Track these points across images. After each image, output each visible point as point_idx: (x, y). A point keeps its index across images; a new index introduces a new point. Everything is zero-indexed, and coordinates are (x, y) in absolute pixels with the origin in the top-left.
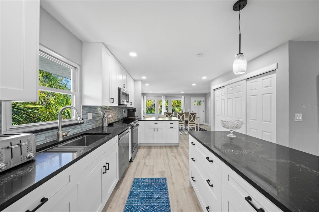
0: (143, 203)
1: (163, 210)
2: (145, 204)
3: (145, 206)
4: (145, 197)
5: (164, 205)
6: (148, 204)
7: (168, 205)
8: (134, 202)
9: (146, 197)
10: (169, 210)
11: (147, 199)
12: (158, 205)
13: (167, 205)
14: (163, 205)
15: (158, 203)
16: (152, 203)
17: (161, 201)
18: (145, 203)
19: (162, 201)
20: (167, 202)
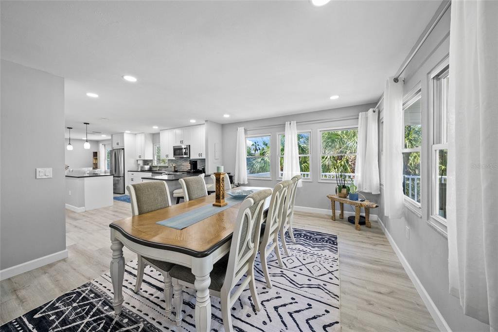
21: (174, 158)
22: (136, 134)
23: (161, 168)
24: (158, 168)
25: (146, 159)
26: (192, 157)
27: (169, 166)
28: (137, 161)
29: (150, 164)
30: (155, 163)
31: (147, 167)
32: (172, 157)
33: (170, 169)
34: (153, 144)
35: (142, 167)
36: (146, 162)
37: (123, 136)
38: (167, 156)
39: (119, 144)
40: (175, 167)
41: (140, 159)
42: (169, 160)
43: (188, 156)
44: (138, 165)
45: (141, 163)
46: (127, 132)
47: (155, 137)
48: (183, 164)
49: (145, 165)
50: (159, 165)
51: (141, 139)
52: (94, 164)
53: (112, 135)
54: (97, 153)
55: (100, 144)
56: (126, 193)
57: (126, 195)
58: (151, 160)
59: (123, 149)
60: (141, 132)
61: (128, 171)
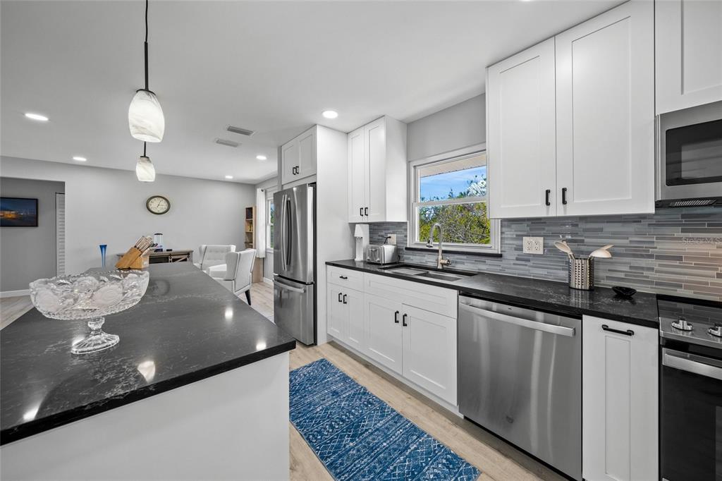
0: (375, 431)
1: (330, 443)
2: (370, 431)
3: (367, 430)
4: (385, 442)
5: (334, 453)
6: (365, 435)
7: (326, 460)
8: (390, 422)
9: (385, 444)
10: (318, 450)
11: (377, 443)
12: (345, 446)
13: (329, 457)
14: (337, 452)
15: (350, 450)
16: (361, 442)
17: (348, 458)
18: (371, 434)
19: (345, 458)
20: (331, 464)
22: (348, 133)
23: (452, 258)
25: (379, 220)
28: (353, 226)
29: (395, 241)
30: (416, 240)
31: (388, 250)
34: (409, 162)
35: (369, 251)
36: (378, 231)
37: (313, 135)
39: (300, 170)
41: (366, 219)
44: (355, 240)
45: (362, 232)
46: (330, 115)
49: (377, 242)
52: (247, 233)
53: (280, 149)
54: (251, 209)
55: (259, 190)
56: (319, 344)
57: (324, 364)
58: (400, 225)
59: (314, 184)
60: (378, 113)
61: (327, 263)
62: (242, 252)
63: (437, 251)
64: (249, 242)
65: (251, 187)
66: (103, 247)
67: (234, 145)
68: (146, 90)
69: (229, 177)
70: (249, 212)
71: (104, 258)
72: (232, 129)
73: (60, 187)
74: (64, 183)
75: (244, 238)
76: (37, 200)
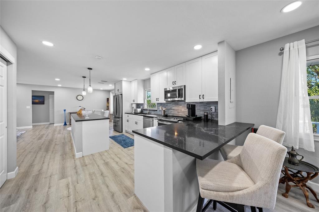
21: (165, 102)
22: (131, 81)
23: (150, 111)
24: (148, 111)
25: (138, 103)
26: (188, 100)
27: (158, 110)
28: (132, 104)
29: (141, 108)
30: (146, 107)
31: (139, 110)
32: (162, 100)
33: (160, 113)
34: (144, 89)
35: (135, 110)
36: (138, 106)
37: (122, 83)
38: (157, 99)
39: (119, 90)
40: (164, 111)
41: (134, 103)
42: (158, 104)
43: (183, 99)
44: (133, 108)
45: (134, 106)
46: (125, 79)
47: (146, 83)
48: (173, 108)
49: (138, 108)
50: (149, 108)
51: (135, 85)
52: (107, 106)
53: (115, 84)
54: (108, 98)
55: (111, 93)
56: (123, 132)
57: (123, 135)
58: (142, 104)
59: (122, 94)
60: (135, 79)
61: (125, 113)
62: (105, 111)
63: (147, 110)
64: (108, 108)
65: (109, 91)
66: (65, 110)
67: (103, 83)
68: (90, 86)
69: (101, 89)
70: (108, 99)
71: (65, 113)
72: (102, 81)
73: (53, 93)
74: (54, 92)
75: (106, 108)
76: (44, 96)
